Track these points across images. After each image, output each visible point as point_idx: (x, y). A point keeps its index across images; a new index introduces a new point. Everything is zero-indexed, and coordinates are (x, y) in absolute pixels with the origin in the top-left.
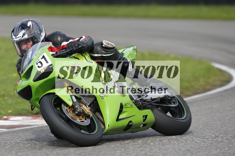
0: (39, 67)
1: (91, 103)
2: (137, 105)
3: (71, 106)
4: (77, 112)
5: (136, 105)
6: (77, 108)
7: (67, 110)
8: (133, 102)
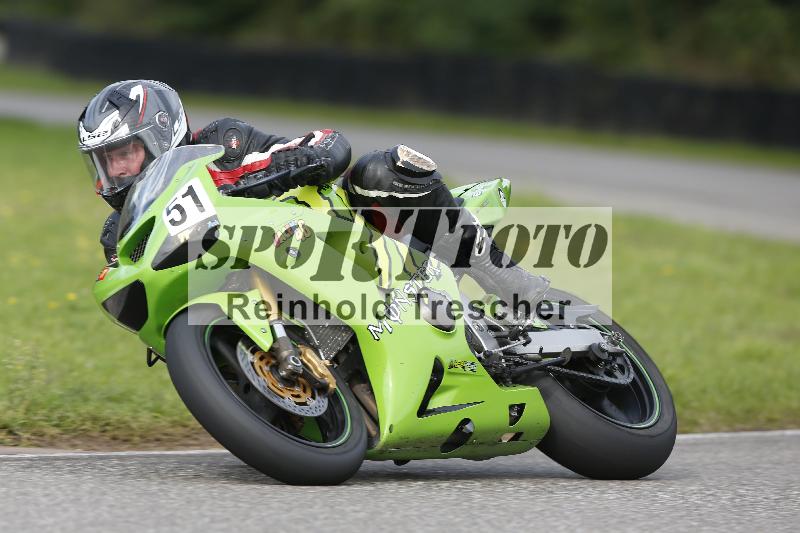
0: (173, 222)
1: (340, 352)
2: (493, 370)
3: (266, 350)
4: (286, 370)
5: (487, 367)
6: (286, 359)
7: (252, 364)
8: (479, 359)
